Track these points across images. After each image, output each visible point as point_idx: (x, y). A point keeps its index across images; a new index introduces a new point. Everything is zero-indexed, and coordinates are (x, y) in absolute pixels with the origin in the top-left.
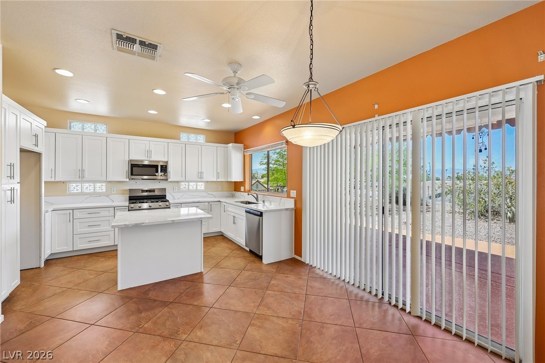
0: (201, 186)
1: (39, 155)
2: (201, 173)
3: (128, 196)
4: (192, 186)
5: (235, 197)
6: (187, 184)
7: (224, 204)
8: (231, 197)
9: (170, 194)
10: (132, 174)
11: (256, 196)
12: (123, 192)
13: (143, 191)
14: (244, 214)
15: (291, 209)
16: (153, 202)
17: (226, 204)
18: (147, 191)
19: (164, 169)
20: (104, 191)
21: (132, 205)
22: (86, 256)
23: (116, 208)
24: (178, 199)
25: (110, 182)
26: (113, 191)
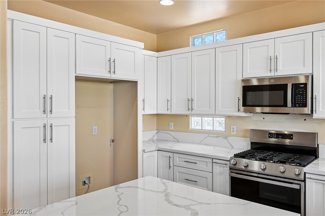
10: (244, 104)
13: (271, 135)
18: (277, 136)
21: (234, 160)
23: (213, 160)
26: (233, 131)
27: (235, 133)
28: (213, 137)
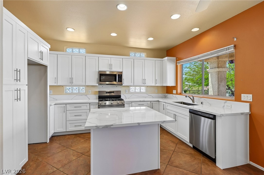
0: (143, 89)
1: (46, 67)
2: (144, 80)
3: (98, 95)
4: (138, 89)
5: (167, 98)
6: (134, 88)
7: (163, 103)
8: (164, 98)
9: (123, 95)
10: (100, 81)
11: (192, 98)
12: (95, 93)
13: (107, 92)
14: (188, 114)
15: (246, 114)
16: (114, 100)
17: (165, 104)
18: (109, 92)
19: (120, 76)
20: (84, 92)
21: (101, 102)
22: (73, 136)
23: (91, 104)
24: (129, 98)
25: (88, 86)
26: (90, 92)
27: (90, 93)
28: (79, 96)
